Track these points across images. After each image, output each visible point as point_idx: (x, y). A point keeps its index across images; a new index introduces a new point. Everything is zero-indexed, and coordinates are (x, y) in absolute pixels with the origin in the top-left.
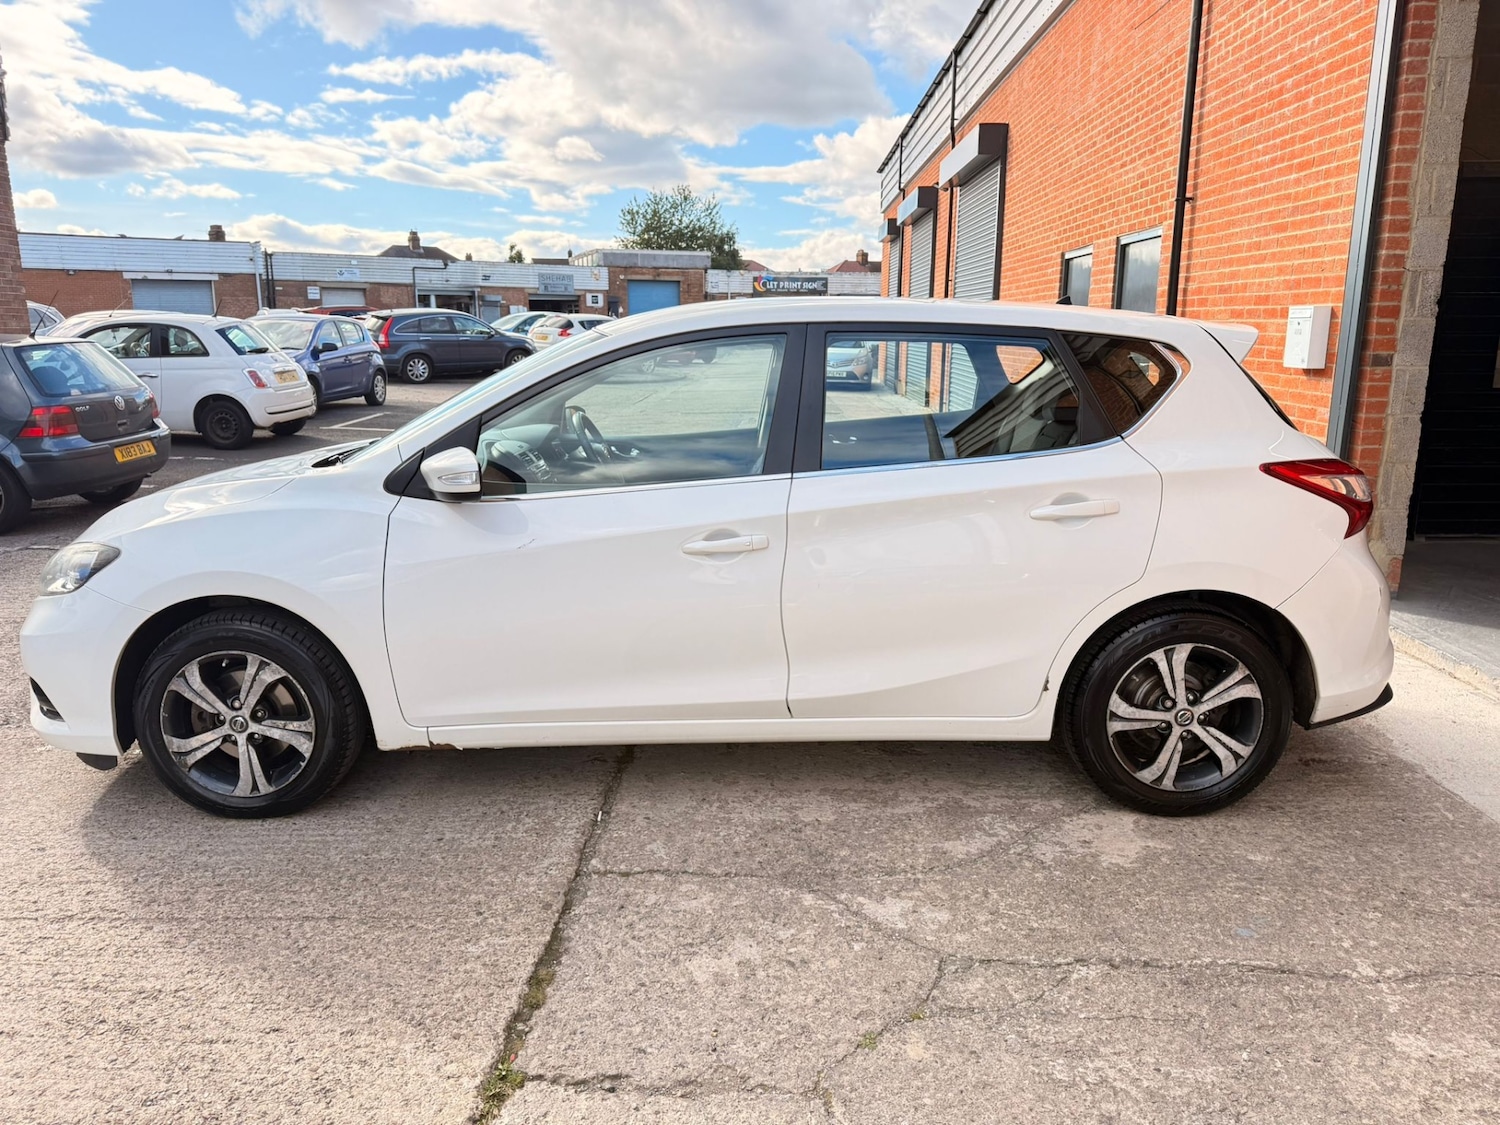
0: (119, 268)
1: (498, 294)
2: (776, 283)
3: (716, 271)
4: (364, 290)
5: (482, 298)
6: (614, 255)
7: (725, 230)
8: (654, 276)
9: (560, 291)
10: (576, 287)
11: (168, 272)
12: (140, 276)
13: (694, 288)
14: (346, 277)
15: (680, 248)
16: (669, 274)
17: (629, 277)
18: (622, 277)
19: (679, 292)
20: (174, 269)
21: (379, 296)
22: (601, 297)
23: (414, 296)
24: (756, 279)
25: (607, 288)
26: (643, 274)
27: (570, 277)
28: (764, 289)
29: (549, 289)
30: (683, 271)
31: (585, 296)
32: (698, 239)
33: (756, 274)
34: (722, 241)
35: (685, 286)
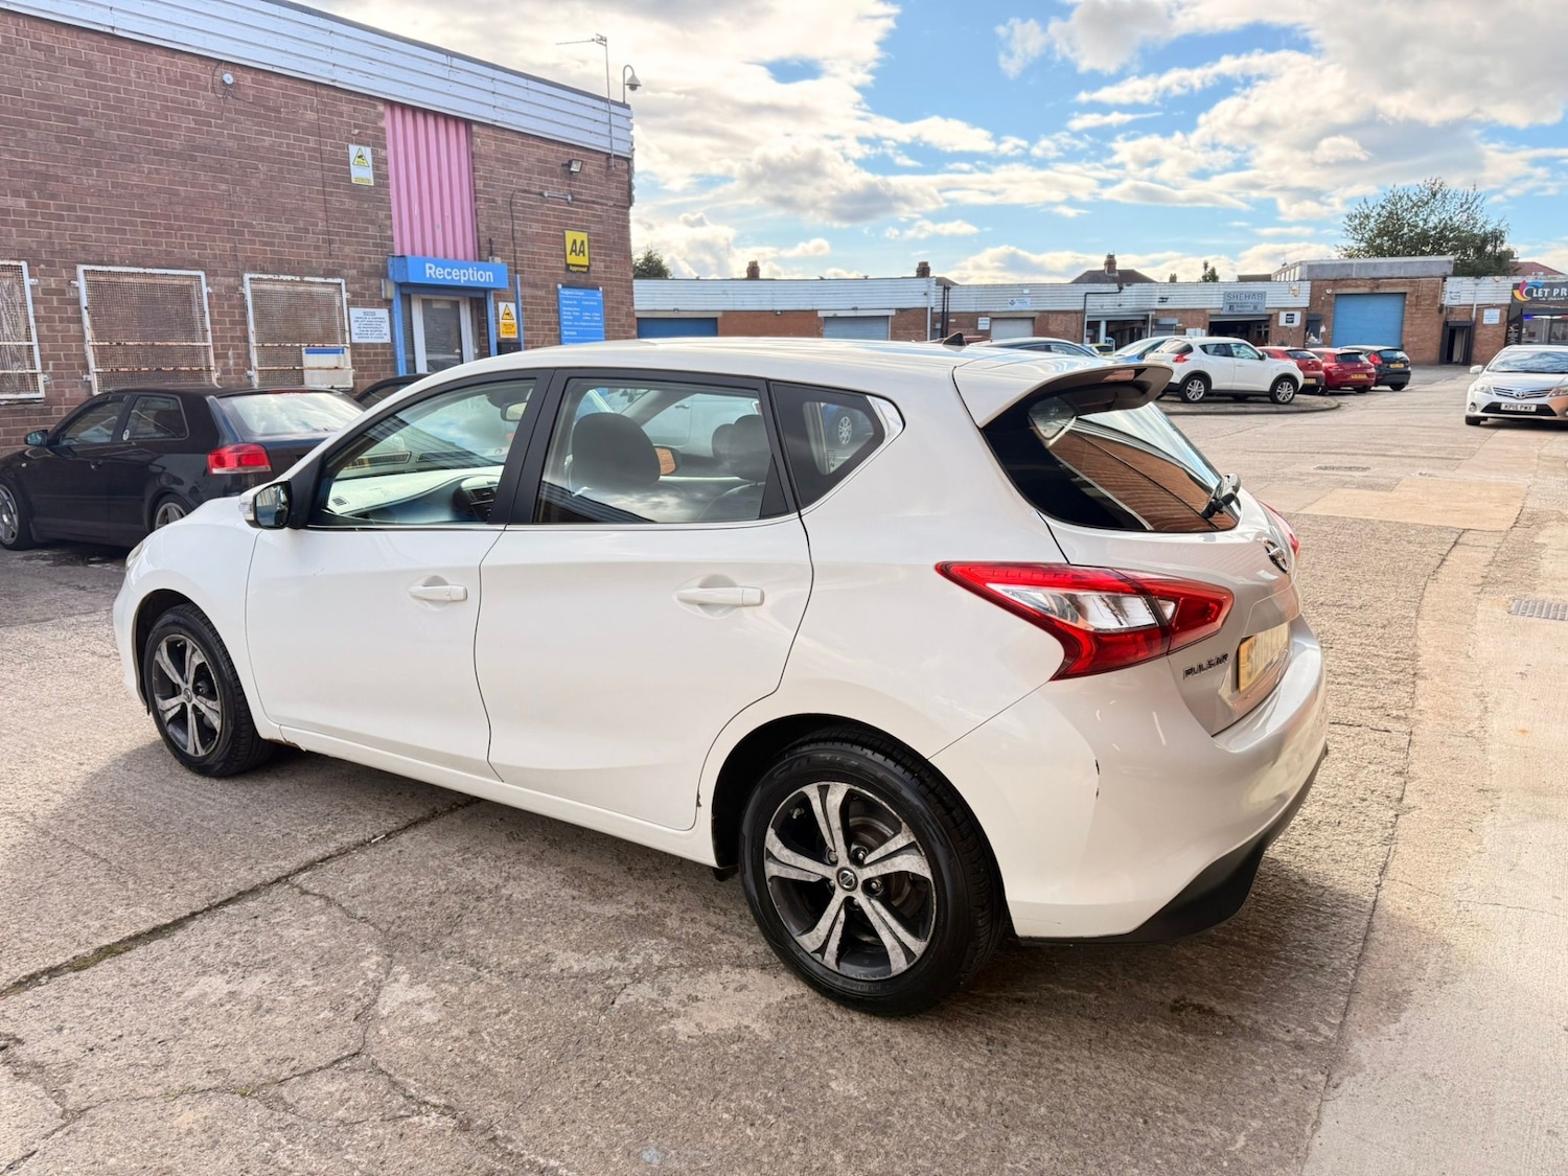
0: (815, 308)
1: (1175, 317)
2: (1546, 290)
3: (1459, 279)
4: (1033, 318)
5: (1155, 322)
6: (1322, 267)
7: (1489, 228)
8: (1372, 289)
9: (1248, 310)
10: (1267, 306)
11: (853, 309)
12: (831, 314)
13: (1425, 300)
14: (1017, 307)
15: (1423, 253)
16: (1391, 285)
17: (1339, 291)
18: (1329, 291)
19: (1404, 306)
20: (859, 307)
21: (1048, 324)
22: (1298, 316)
23: (1083, 323)
24: (1516, 286)
25: (1308, 305)
26: (1357, 286)
27: (1262, 295)
28: (1529, 298)
29: (1235, 309)
30: (1412, 280)
31: (1278, 315)
32: (1449, 240)
33: (1518, 279)
34: (1485, 241)
35: (1414, 298)
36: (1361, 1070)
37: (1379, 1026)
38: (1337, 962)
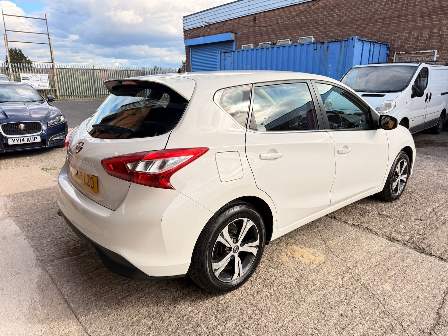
36: (35, 267)
37: (39, 279)
38: (65, 286)
